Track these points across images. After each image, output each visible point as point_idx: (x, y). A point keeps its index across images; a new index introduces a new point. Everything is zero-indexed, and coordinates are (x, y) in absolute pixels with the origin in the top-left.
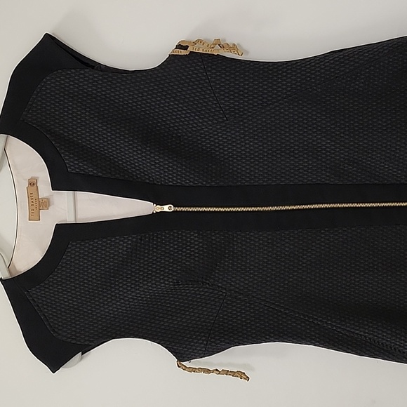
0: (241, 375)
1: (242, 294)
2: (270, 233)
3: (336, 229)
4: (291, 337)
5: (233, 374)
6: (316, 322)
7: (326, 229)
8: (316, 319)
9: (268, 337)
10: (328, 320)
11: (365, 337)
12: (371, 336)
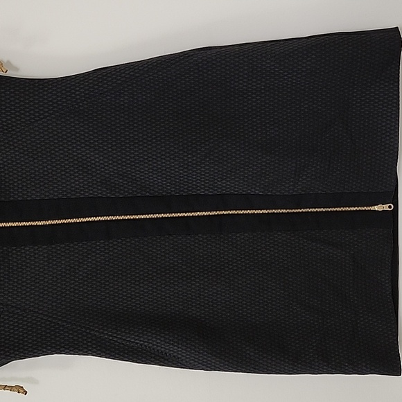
0: (20, 389)
1: (19, 308)
2: (45, 247)
3: (111, 241)
4: (68, 349)
5: (11, 388)
6: (92, 332)
7: (102, 241)
8: (93, 330)
9: (44, 350)
10: (105, 330)
11: (141, 345)
12: (146, 344)
